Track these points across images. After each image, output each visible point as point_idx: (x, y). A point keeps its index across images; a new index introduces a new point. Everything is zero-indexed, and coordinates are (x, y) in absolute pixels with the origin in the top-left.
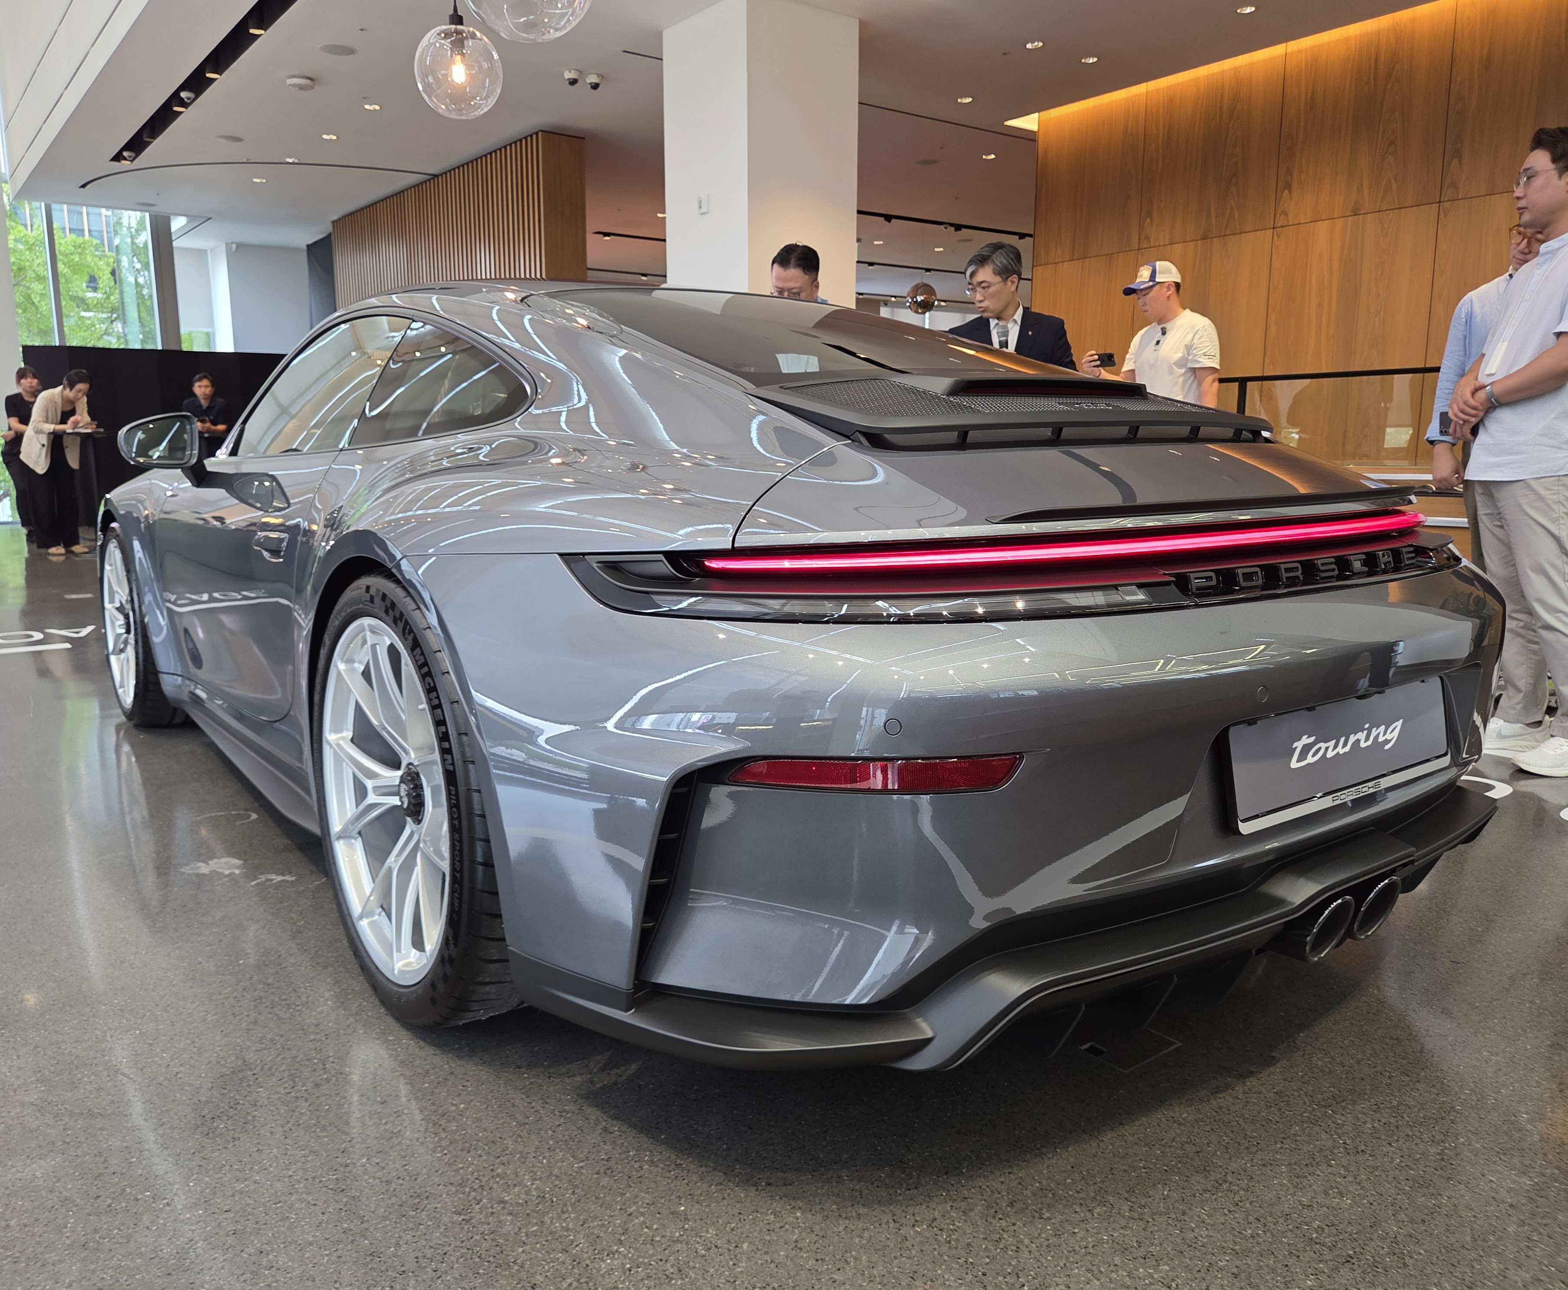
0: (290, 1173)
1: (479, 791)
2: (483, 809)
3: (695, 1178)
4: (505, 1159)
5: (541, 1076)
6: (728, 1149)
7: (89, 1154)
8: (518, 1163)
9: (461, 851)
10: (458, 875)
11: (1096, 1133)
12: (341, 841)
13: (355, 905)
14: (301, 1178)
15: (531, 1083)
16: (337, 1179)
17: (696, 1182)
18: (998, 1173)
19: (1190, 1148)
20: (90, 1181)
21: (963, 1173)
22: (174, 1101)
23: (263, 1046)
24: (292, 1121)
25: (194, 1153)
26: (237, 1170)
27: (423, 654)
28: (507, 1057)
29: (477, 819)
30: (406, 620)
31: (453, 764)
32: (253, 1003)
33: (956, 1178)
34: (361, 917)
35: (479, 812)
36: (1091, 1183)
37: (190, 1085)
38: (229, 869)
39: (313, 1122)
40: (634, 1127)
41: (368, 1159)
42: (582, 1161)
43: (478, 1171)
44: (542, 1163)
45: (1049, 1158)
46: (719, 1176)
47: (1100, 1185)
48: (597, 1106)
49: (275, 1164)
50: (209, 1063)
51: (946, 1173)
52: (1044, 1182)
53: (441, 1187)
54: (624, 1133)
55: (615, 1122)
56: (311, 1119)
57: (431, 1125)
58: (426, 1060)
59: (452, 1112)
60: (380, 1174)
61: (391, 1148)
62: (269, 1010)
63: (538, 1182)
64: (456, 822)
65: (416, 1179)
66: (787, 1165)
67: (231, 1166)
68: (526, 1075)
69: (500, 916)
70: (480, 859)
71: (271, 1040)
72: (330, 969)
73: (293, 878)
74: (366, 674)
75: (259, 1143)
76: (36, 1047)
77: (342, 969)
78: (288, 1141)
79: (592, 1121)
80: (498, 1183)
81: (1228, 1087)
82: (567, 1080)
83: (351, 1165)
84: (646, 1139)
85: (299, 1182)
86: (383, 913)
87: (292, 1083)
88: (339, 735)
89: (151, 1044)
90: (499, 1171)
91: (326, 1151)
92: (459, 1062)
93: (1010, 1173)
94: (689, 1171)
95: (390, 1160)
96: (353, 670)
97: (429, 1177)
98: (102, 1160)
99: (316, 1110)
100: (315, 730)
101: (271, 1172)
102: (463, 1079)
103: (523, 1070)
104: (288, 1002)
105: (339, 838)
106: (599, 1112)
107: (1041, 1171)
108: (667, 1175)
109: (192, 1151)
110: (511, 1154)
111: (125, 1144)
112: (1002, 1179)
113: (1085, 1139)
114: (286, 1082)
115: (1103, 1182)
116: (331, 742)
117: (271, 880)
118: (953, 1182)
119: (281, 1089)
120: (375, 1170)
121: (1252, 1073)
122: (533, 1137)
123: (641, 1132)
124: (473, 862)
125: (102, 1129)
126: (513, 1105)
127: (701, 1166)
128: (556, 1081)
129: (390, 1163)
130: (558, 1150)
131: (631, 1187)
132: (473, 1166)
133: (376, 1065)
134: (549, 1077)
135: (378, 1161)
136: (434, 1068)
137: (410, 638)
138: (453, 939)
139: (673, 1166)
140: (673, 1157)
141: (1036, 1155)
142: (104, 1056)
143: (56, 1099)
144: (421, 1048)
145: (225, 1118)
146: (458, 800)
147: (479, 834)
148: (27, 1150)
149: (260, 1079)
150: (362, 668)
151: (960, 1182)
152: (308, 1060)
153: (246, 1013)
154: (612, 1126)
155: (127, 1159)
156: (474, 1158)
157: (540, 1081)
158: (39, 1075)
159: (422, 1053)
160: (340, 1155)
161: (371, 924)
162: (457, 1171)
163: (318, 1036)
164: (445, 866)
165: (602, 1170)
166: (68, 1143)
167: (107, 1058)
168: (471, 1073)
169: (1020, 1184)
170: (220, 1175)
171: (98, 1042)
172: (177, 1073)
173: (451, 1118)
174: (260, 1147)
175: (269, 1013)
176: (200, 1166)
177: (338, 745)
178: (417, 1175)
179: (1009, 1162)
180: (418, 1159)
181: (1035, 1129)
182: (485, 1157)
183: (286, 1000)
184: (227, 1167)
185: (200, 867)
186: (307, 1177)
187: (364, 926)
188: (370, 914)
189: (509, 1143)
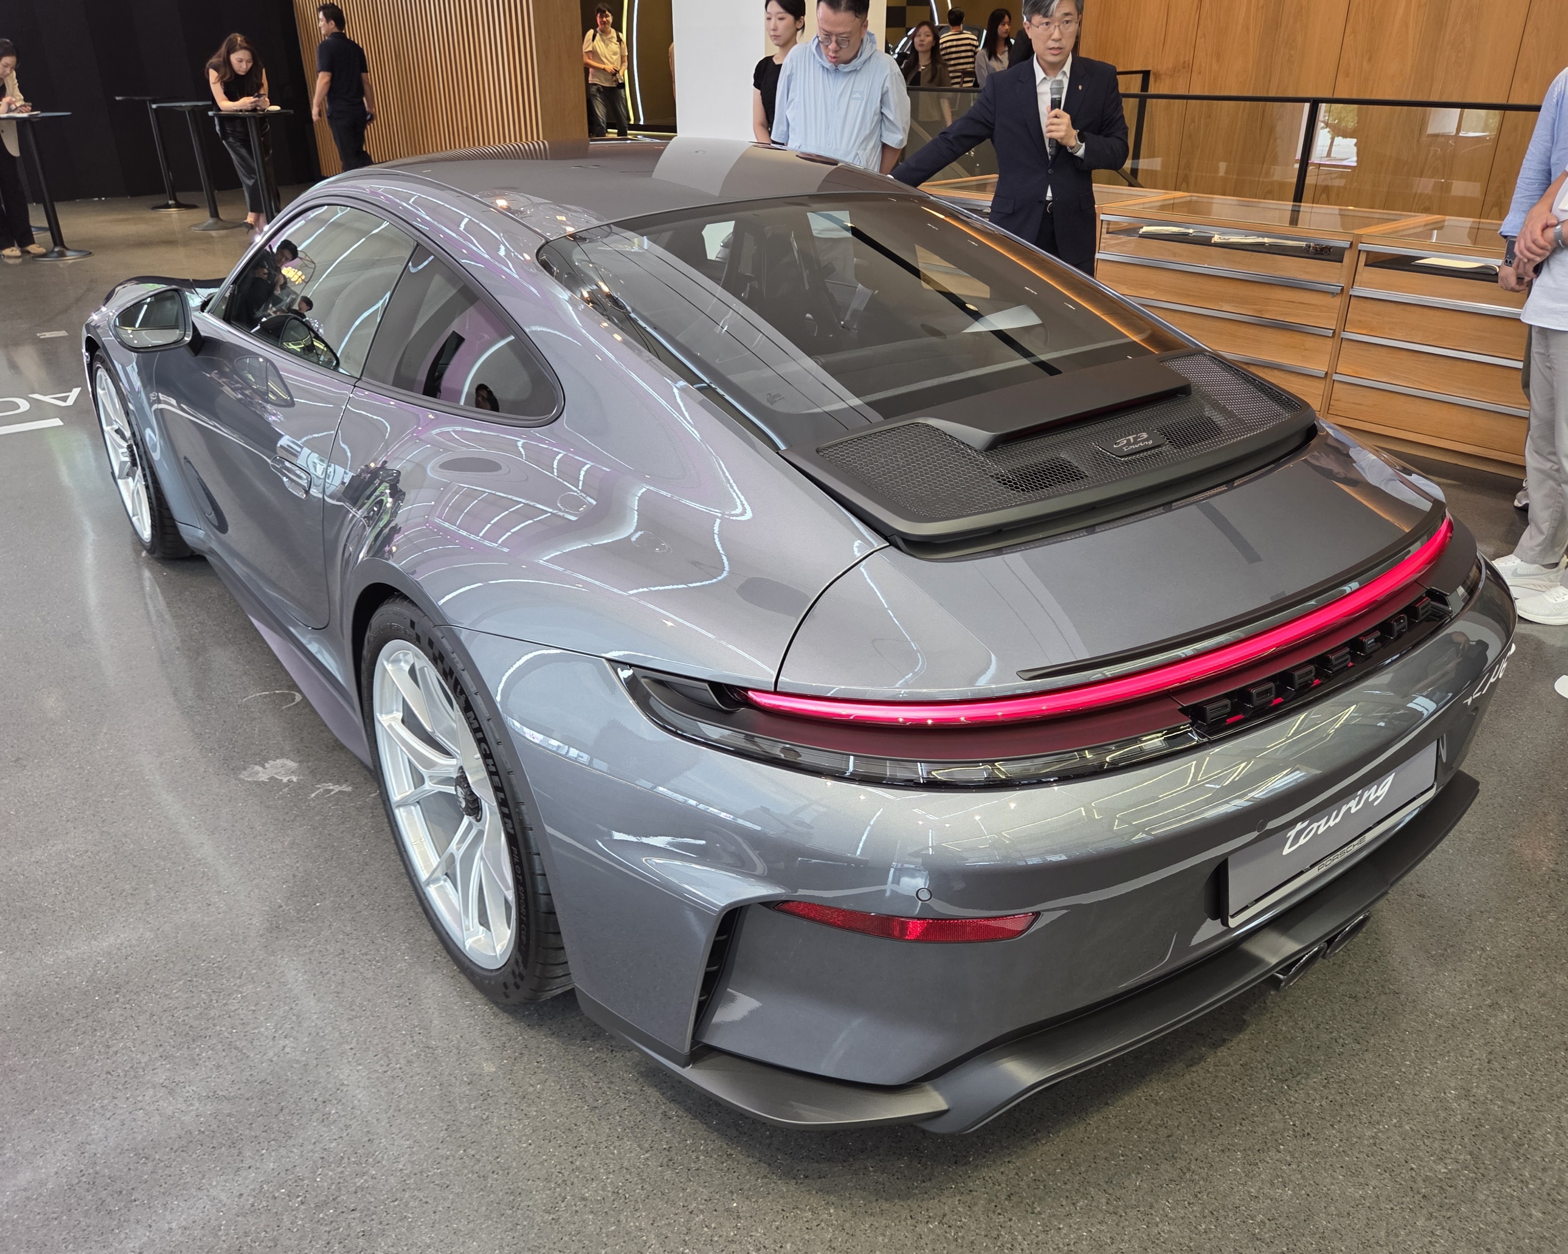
0: (401, 1166)
1: (539, 854)
3: (744, 1171)
4: (581, 1149)
5: (605, 1050)
6: (771, 1137)
7: (224, 1145)
8: (593, 1154)
11: (1084, 1115)
12: (402, 809)
14: (411, 1172)
15: (597, 1058)
16: (441, 1173)
17: (746, 1175)
18: (999, 1163)
19: (1163, 1132)
20: (231, 1177)
21: (970, 1163)
22: (287, 1080)
23: (354, 1013)
24: (393, 1107)
25: (315, 1143)
26: (354, 1163)
27: (476, 718)
28: (573, 1026)
29: (539, 878)
30: (456, 678)
31: (513, 828)
33: (964, 1168)
34: (428, 882)
36: (1077, 1172)
37: (297, 1062)
38: (286, 774)
39: (411, 1106)
40: (688, 1110)
41: (465, 1151)
42: (647, 1152)
43: (560, 1164)
44: (613, 1154)
45: (1043, 1145)
46: (764, 1169)
47: (1084, 1175)
48: (656, 1086)
49: (386, 1157)
50: (310, 1034)
51: (956, 1163)
52: (1037, 1172)
53: (529, 1183)
54: (681, 1117)
55: (672, 1105)
56: (409, 1103)
57: (514, 1110)
58: (501, 1030)
59: (531, 1094)
60: (477, 1168)
61: (483, 1137)
62: (352, 967)
63: (611, 1176)
65: (508, 1173)
66: (821, 1155)
67: (349, 1159)
68: (591, 1049)
71: (361, 1006)
73: (349, 789)
75: (368, 1132)
76: (152, 1015)
78: (395, 1130)
79: (653, 1104)
80: (578, 1177)
81: (1202, 1058)
82: (628, 1055)
83: (451, 1158)
84: (700, 1126)
85: (409, 1177)
87: (386, 1059)
88: (391, 716)
89: (254, 1011)
90: (578, 1163)
91: (427, 1142)
92: (532, 1033)
93: (1009, 1162)
94: (738, 1162)
95: (483, 1152)
97: (519, 1171)
98: (236, 1151)
99: (412, 1092)
101: (385, 1166)
102: (537, 1053)
103: (588, 1042)
104: (368, 957)
105: (398, 806)
106: (658, 1094)
107: (1035, 1159)
108: (720, 1166)
109: (313, 1141)
110: (587, 1144)
111: (253, 1134)
112: (1002, 1170)
113: (1074, 1122)
114: (381, 1059)
115: (1087, 1171)
116: (386, 725)
117: (330, 791)
118: (961, 1173)
119: (377, 1067)
120: (472, 1164)
121: (1224, 1040)
122: (603, 1123)
123: (696, 1117)
124: (535, 893)
125: (229, 1115)
126: (584, 1086)
127: (748, 1156)
128: (619, 1055)
129: (484, 1155)
130: (626, 1139)
131: (690, 1181)
132: (554, 1158)
133: (458, 1036)
134: (612, 1051)
135: (473, 1152)
136: (510, 1040)
137: (463, 698)
139: (725, 1156)
140: (725, 1146)
141: (1032, 1141)
142: (215, 1025)
143: (182, 1079)
144: (496, 1015)
145: (335, 1102)
146: (520, 859)
147: (538, 871)
148: (170, 1141)
149: (358, 1055)
151: (967, 1173)
152: (398, 1031)
153: (332, 972)
154: (670, 1109)
155: (258, 1151)
156: (554, 1147)
157: (604, 1056)
158: (161, 1049)
159: (497, 1022)
160: (440, 1146)
161: (437, 889)
162: (542, 1163)
163: (402, 1001)
165: (665, 1163)
166: (203, 1132)
167: (218, 1028)
168: (543, 1046)
169: (1017, 1174)
170: (340, 1169)
171: (206, 1009)
172: (284, 1047)
173: (530, 1101)
174: (371, 1137)
175: (354, 971)
176: (322, 1158)
177: (390, 726)
178: (508, 1168)
179: (1008, 1149)
180: (508, 1150)
181: (1033, 1111)
182: (564, 1148)
183: (366, 954)
184: (346, 1160)
185: (257, 773)
186: (415, 1171)
187: (432, 892)
188: (437, 880)
189: (583, 1129)
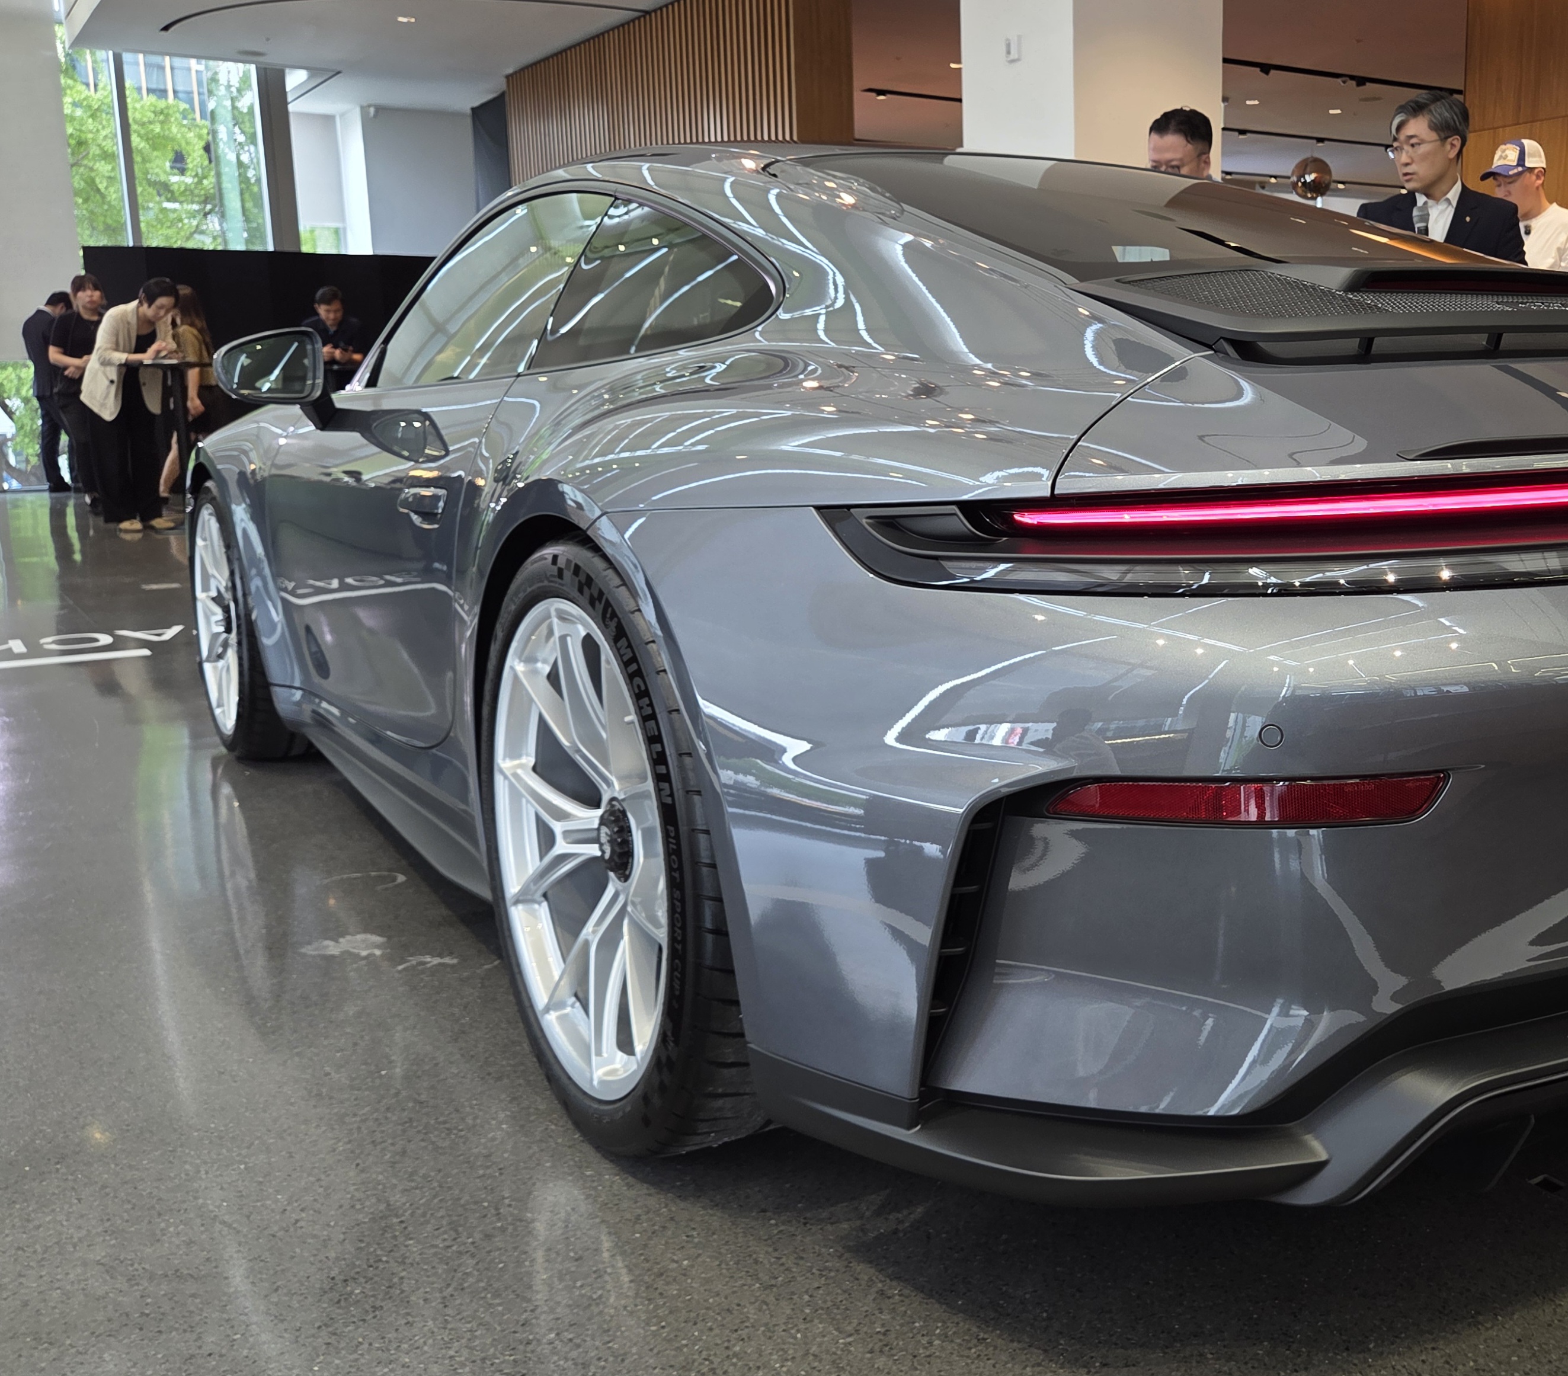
0: (452, 1353)
1: (707, 832)
2: (713, 856)
3: (1004, 1357)
4: (744, 1333)
5: (794, 1222)
6: (1049, 1318)
7: (177, 1329)
8: (763, 1338)
9: (683, 914)
10: (679, 947)
11: (1551, 1295)
12: (520, 907)
13: (540, 995)
14: (467, 1359)
15: (780, 1232)
16: (514, 1360)
17: (1006, 1363)
18: (1417, 1349)
20: (178, 1365)
21: (1369, 1350)
22: (293, 1257)
23: (413, 1184)
24: (454, 1285)
25: (319, 1327)
26: (378, 1349)
27: (630, 646)
28: (748, 1197)
29: (705, 870)
30: (607, 601)
31: (672, 795)
32: (400, 1127)
33: (1361, 1356)
34: (547, 1009)
35: (708, 861)
36: (1544, 1361)
37: (314, 1236)
38: (366, 948)
39: (482, 1284)
40: (920, 1289)
41: (558, 1334)
42: (850, 1335)
43: (708, 1349)
44: (795, 1338)
45: (1487, 1329)
47: (1557, 1364)
48: (871, 1262)
49: (430, 1341)
50: (341, 1207)
51: (1347, 1349)
52: (1481, 1361)
53: (656, 1371)
54: (907, 1297)
55: (894, 1283)
56: (479, 1281)
57: (643, 1289)
58: (636, 1202)
59: (672, 1270)
60: (574, 1354)
61: (589, 1319)
62: (421, 1136)
63: (789, 1363)
64: (677, 875)
65: (623, 1360)
66: (1129, 1339)
67: (370, 1344)
68: (773, 1222)
69: (736, 1003)
70: (708, 924)
71: (425, 1177)
72: (506, 1081)
73: (455, 961)
74: (553, 678)
75: (408, 1314)
76: (104, 1187)
77: (521, 1081)
78: (449, 1311)
79: (863, 1283)
80: (735, 1365)
82: (829, 1228)
83: (534, 1343)
84: (937, 1306)
85: (463, 1365)
86: (578, 1004)
87: (452, 1233)
88: (516, 762)
89: (261, 1183)
90: (737, 1349)
91: (500, 1324)
92: (682, 1205)
93: (1433, 1349)
94: (995, 1348)
95: (587, 1335)
96: (535, 672)
97: (641, 1358)
98: (194, 1336)
99: (487, 1269)
100: (484, 756)
101: (426, 1352)
102: (687, 1226)
103: (768, 1214)
104: (447, 1126)
105: (517, 902)
106: (872, 1271)
107: (1476, 1346)
108: (966, 1353)
109: (316, 1325)
110: (753, 1326)
111: (225, 1316)
112: (1423, 1357)
113: (1536, 1303)
114: (445, 1233)
115: (1561, 1360)
116: (508, 773)
117: (425, 963)
118: (1356, 1361)
119: (438, 1242)
120: (567, 1349)
122: (783, 1303)
123: (931, 1296)
124: (699, 928)
125: (194, 1296)
126: (756, 1262)
127: (1012, 1341)
128: (814, 1228)
129: (588, 1339)
130: (816, 1321)
131: (916, 1369)
132: (701, 1343)
133: (569, 1208)
134: (805, 1224)
135: (571, 1336)
136: (648, 1213)
137: (613, 624)
138: (673, 1035)
139: (975, 1341)
140: (974, 1329)
141: (1469, 1325)
142: (196, 1198)
143: (132, 1256)
144: (630, 1186)
145: (363, 1280)
146: (678, 844)
147: (708, 890)
148: (93, 1325)
149: (410, 1229)
150: (547, 669)
151: (1366, 1361)
152: (476, 1203)
153: (390, 1141)
154: (890, 1288)
155: (228, 1336)
156: (701, 1332)
157: (792, 1229)
158: (108, 1224)
159: (632, 1193)
160: (520, 1329)
161: (560, 1019)
162: (679, 1349)
163: (488, 1171)
164: (662, 935)
165: (877, 1348)
166: (147, 1315)
167: (201, 1201)
168: (699, 1219)
169: (1447, 1363)
170: (355, 1356)
171: (189, 1181)
172: (297, 1221)
173: (670, 1279)
174: (410, 1319)
175: (423, 1140)
176: (328, 1344)
177: (516, 775)
178: (625, 1354)
179: (1432, 1334)
180: (626, 1334)
181: (1469, 1290)
182: (717, 1331)
183: (445, 1122)
184: (366, 1346)
185: (327, 947)
186: (474, 1358)
187: (552, 1024)
188: (560, 1005)
189: (751, 1310)
